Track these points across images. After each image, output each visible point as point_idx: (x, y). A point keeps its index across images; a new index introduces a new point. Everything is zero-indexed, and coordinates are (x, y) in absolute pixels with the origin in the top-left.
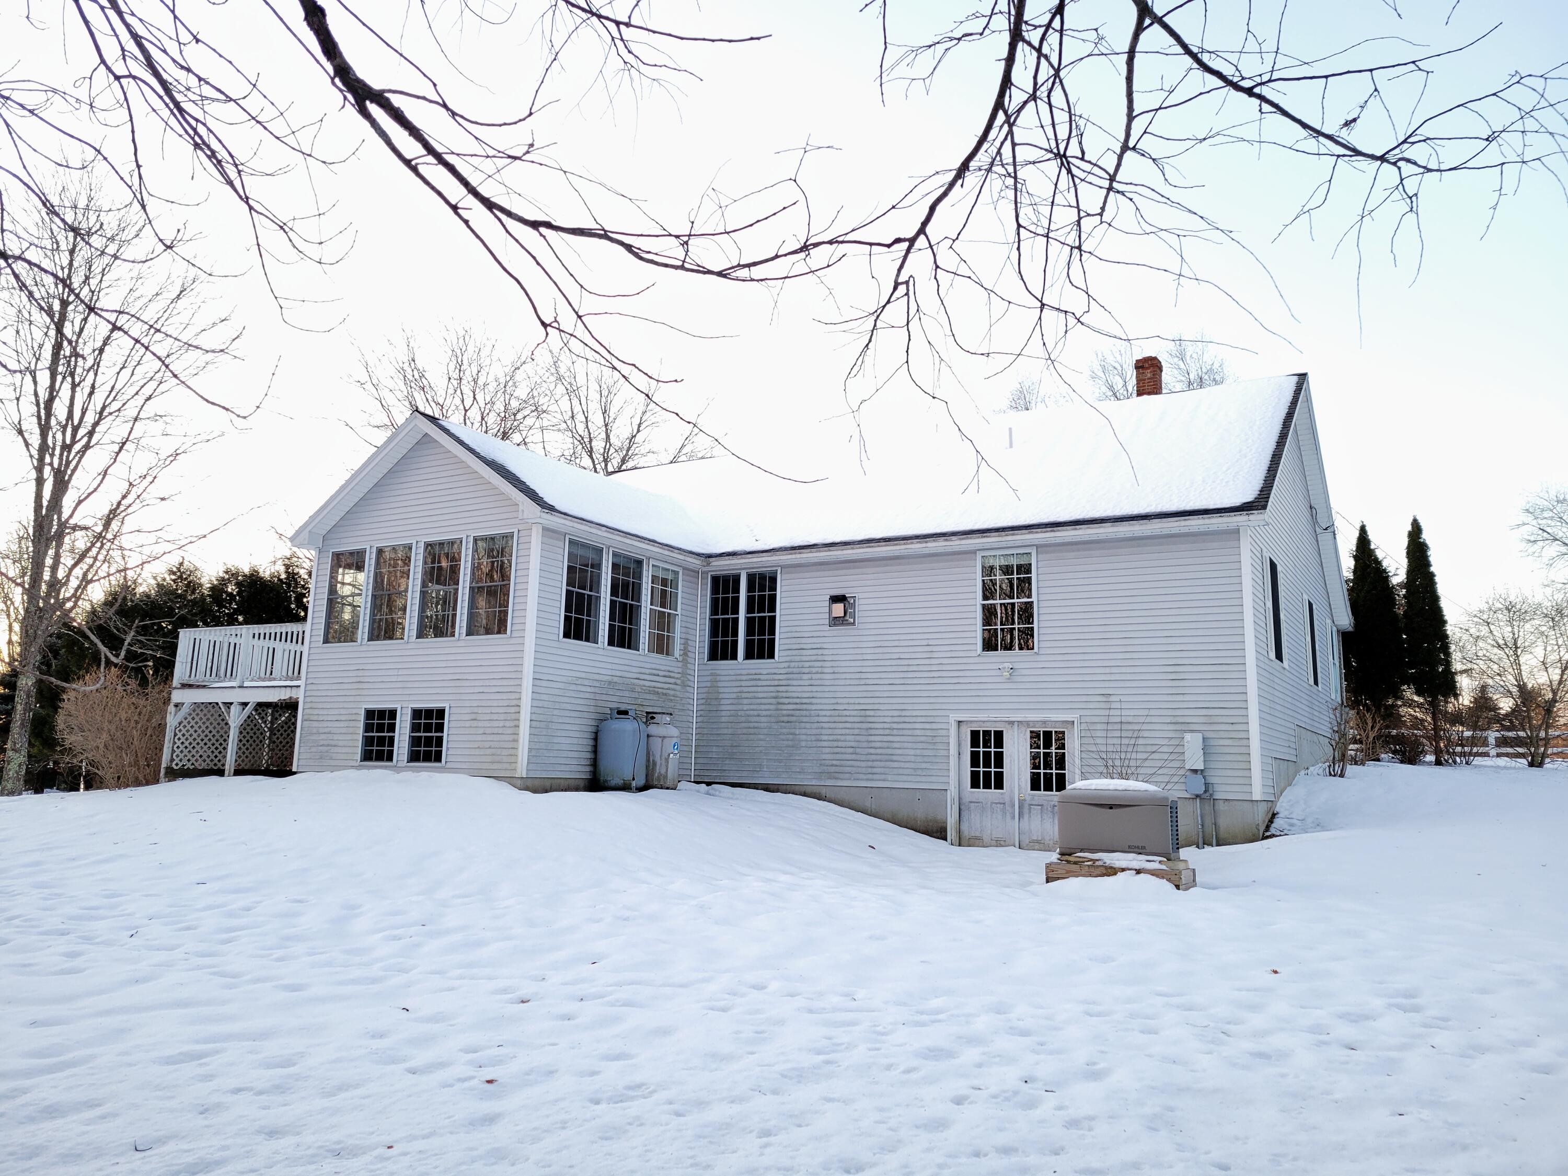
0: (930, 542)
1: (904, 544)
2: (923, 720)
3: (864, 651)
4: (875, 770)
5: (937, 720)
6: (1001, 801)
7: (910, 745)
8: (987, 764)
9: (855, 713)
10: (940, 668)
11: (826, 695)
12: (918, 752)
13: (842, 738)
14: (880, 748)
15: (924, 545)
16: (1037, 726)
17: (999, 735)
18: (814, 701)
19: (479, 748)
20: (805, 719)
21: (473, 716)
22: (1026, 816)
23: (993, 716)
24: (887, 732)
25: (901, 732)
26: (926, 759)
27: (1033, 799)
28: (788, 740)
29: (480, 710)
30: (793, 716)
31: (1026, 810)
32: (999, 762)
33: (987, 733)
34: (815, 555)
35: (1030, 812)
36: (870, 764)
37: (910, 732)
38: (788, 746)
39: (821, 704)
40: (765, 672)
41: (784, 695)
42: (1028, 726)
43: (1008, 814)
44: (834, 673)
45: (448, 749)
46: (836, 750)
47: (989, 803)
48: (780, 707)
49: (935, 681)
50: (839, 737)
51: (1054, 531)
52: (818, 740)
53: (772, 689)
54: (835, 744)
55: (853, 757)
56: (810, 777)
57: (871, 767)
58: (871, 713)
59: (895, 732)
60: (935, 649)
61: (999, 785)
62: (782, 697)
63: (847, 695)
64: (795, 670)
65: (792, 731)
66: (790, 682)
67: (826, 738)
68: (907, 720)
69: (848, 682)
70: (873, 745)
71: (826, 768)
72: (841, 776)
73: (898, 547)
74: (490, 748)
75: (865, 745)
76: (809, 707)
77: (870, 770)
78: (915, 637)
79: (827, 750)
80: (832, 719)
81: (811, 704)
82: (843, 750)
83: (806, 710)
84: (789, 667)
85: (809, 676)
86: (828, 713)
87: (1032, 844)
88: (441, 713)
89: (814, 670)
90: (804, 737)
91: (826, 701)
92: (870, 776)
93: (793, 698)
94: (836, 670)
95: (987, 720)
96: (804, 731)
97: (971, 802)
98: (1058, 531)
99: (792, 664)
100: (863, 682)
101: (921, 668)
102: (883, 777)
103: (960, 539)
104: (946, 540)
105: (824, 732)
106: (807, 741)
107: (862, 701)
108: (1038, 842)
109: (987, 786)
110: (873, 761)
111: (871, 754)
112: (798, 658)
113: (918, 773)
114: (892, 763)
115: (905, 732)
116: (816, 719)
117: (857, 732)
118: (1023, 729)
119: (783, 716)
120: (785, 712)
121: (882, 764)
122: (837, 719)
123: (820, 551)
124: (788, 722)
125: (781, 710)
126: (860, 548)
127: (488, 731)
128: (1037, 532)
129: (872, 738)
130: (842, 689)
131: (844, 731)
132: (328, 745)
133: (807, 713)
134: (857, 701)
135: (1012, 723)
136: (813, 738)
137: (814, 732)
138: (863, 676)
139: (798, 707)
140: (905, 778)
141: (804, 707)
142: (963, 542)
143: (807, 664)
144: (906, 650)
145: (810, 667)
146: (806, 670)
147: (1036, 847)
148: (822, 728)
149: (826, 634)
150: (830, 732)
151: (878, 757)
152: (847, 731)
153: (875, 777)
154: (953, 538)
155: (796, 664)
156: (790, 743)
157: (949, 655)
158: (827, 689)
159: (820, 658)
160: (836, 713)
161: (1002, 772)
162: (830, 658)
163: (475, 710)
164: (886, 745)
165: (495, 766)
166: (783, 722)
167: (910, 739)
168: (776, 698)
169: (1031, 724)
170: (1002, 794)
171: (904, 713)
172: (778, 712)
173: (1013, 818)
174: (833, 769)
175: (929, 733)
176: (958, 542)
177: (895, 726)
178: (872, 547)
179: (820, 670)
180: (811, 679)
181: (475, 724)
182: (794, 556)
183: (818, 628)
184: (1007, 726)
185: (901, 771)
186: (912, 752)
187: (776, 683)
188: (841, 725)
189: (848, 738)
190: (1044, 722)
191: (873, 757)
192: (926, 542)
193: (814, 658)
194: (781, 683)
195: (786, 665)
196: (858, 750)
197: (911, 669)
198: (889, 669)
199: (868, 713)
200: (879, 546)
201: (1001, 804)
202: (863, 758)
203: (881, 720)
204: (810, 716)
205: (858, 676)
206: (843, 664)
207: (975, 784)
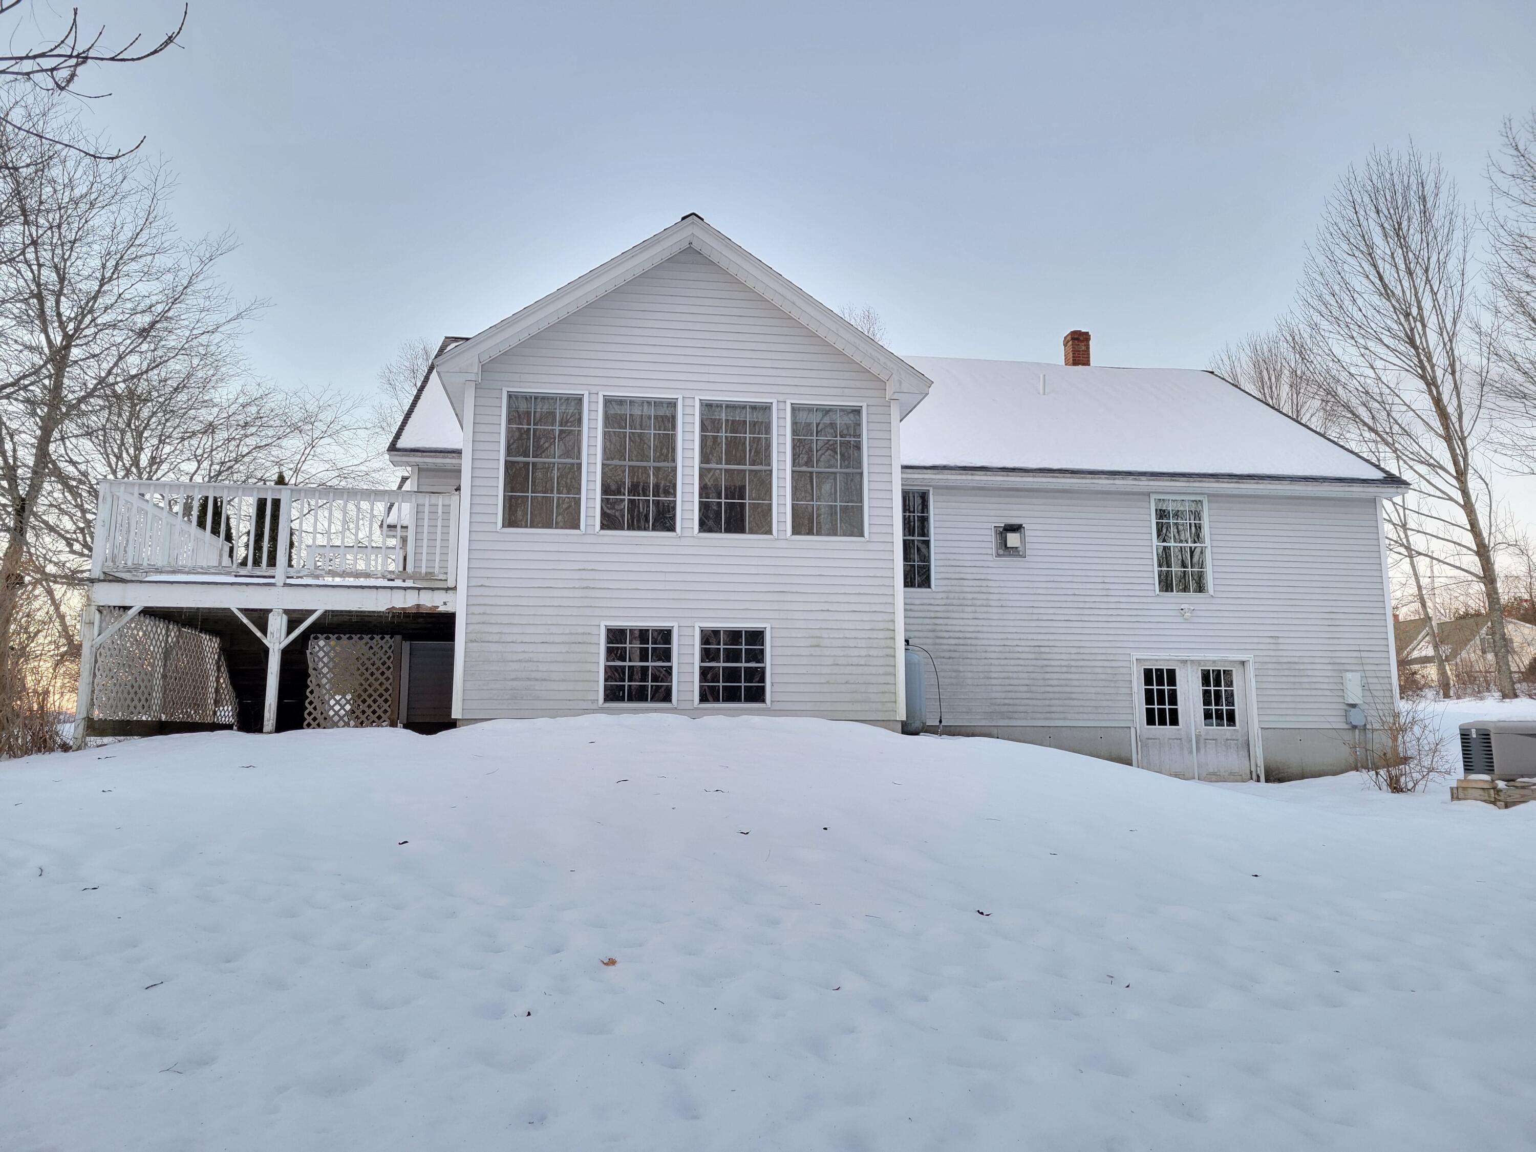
0: (1118, 479)
1: (1092, 478)
2: (1103, 657)
3: (1036, 585)
4: (1053, 709)
5: (1117, 658)
6: (1178, 737)
7: (1089, 683)
8: (1161, 701)
9: (1027, 649)
10: (1118, 606)
11: (994, 629)
12: (1099, 690)
13: (1015, 675)
14: (1058, 686)
15: (1112, 482)
16: (1208, 665)
17: (1172, 673)
18: (979, 635)
19: (828, 683)
20: (970, 655)
21: (814, 642)
22: (1202, 751)
23: (1164, 655)
24: (1064, 669)
25: (1080, 670)
26: (1108, 697)
27: (1207, 733)
28: (951, 678)
29: (825, 634)
30: (955, 651)
31: (1202, 745)
32: (1173, 699)
33: (1160, 672)
34: (989, 478)
35: (1206, 746)
36: (1047, 702)
37: (1089, 670)
38: (952, 684)
39: (983, 639)
40: (917, 602)
41: (944, 628)
42: (1200, 665)
43: (1185, 749)
44: (1002, 606)
45: (772, 684)
46: (1008, 688)
47: (1166, 740)
48: (939, 641)
49: (1114, 619)
50: (1011, 675)
51: (1239, 483)
52: (988, 678)
53: (928, 621)
54: (1007, 682)
55: (1028, 695)
56: (979, 717)
57: (1049, 706)
58: (1047, 650)
59: (1073, 670)
60: (1111, 586)
61: (1174, 721)
62: (941, 631)
63: (1018, 630)
64: (955, 602)
65: (955, 668)
66: (949, 615)
67: (996, 675)
68: (1086, 657)
69: (1019, 617)
70: (1050, 682)
71: (997, 707)
72: (1016, 715)
73: (1084, 481)
74: (847, 683)
75: (1041, 683)
76: (974, 642)
77: (1048, 709)
78: (1089, 573)
79: (998, 688)
80: (1003, 656)
81: (976, 638)
82: (1016, 688)
83: (971, 645)
84: (947, 598)
85: (973, 609)
86: (997, 649)
87: (1209, 776)
88: (756, 636)
89: (978, 603)
90: (970, 675)
91: (995, 636)
92: (1048, 715)
93: (954, 632)
94: (1004, 603)
95: (1161, 659)
96: (969, 668)
97: (1148, 739)
98: (1243, 483)
99: (951, 595)
100: (1035, 617)
101: (1098, 605)
102: (1062, 716)
103: (1149, 480)
104: (1135, 479)
105: (993, 669)
106: (973, 678)
107: (1035, 637)
108: (1214, 774)
109: (1162, 722)
110: (1051, 699)
111: (1048, 692)
112: (957, 589)
113: (1100, 711)
114: (1071, 701)
115: (1084, 670)
116: (983, 655)
117: (1030, 669)
118: (1195, 667)
119: (944, 651)
120: (945, 647)
121: (1061, 702)
122: (1007, 655)
123: (996, 475)
124: (950, 658)
125: (941, 644)
126: (1042, 477)
127: (842, 661)
128: (1223, 482)
129: (1048, 676)
130: (1011, 623)
131: (1016, 669)
132: (529, 679)
133: (973, 648)
134: (1030, 637)
135: (1185, 662)
136: (981, 675)
137: (981, 669)
138: (1035, 610)
139: (961, 642)
140: (1085, 716)
141: (969, 642)
142: (1151, 483)
143: (970, 596)
144: (1080, 586)
145: (973, 599)
146: (969, 602)
147: (1213, 779)
148: (991, 665)
149: (991, 564)
150: (1000, 669)
151: (1056, 696)
152: (1020, 668)
153: (1053, 715)
154: (1143, 478)
155: (956, 595)
156: (954, 681)
157: (1126, 593)
158: (994, 623)
159: (984, 590)
160: (1007, 649)
161: (1177, 709)
162: (996, 590)
163: (817, 633)
164: (1064, 682)
165: (858, 707)
166: (944, 658)
167: (1090, 677)
168: (934, 631)
169: (1202, 663)
170: (1178, 730)
171: (1082, 651)
172: (937, 647)
173: (1191, 752)
174: (1004, 709)
175: (1109, 671)
176: (1146, 483)
177: (1073, 663)
178: (1057, 477)
179: (985, 603)
180: (975, 612)
181: (817, 651)
182: (964, 477)
183: (982, 557)
184: (1179, 664)
185: (1081, 710)
186: (1093, 690)
187: (932, 615)
188: (1013, 662)
189: (1021, 675)
190: (1214, 661)
191: (1051, 696)
192: (1114, 479)
193: (977, 589)
194: (939, 615)
195: (944, 595)
196: (1033, 688)
197: (1088, 605)
198: (1064, 605)
199: (1043, 649)
200: (1064, 477)
201: (1177, 739)
202: (1039, 696)
203: (1058, 657)
204: (976, 652)
205: (1030, 610)
206: (1011, 597)
207: (1150, 721)
